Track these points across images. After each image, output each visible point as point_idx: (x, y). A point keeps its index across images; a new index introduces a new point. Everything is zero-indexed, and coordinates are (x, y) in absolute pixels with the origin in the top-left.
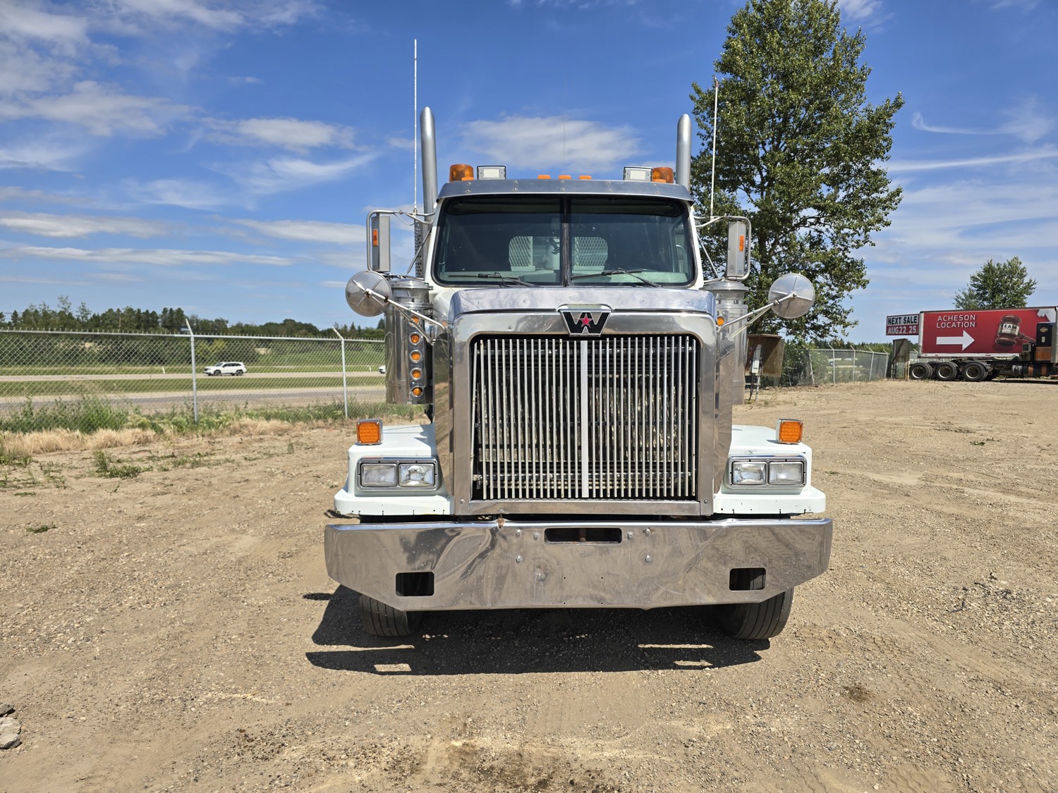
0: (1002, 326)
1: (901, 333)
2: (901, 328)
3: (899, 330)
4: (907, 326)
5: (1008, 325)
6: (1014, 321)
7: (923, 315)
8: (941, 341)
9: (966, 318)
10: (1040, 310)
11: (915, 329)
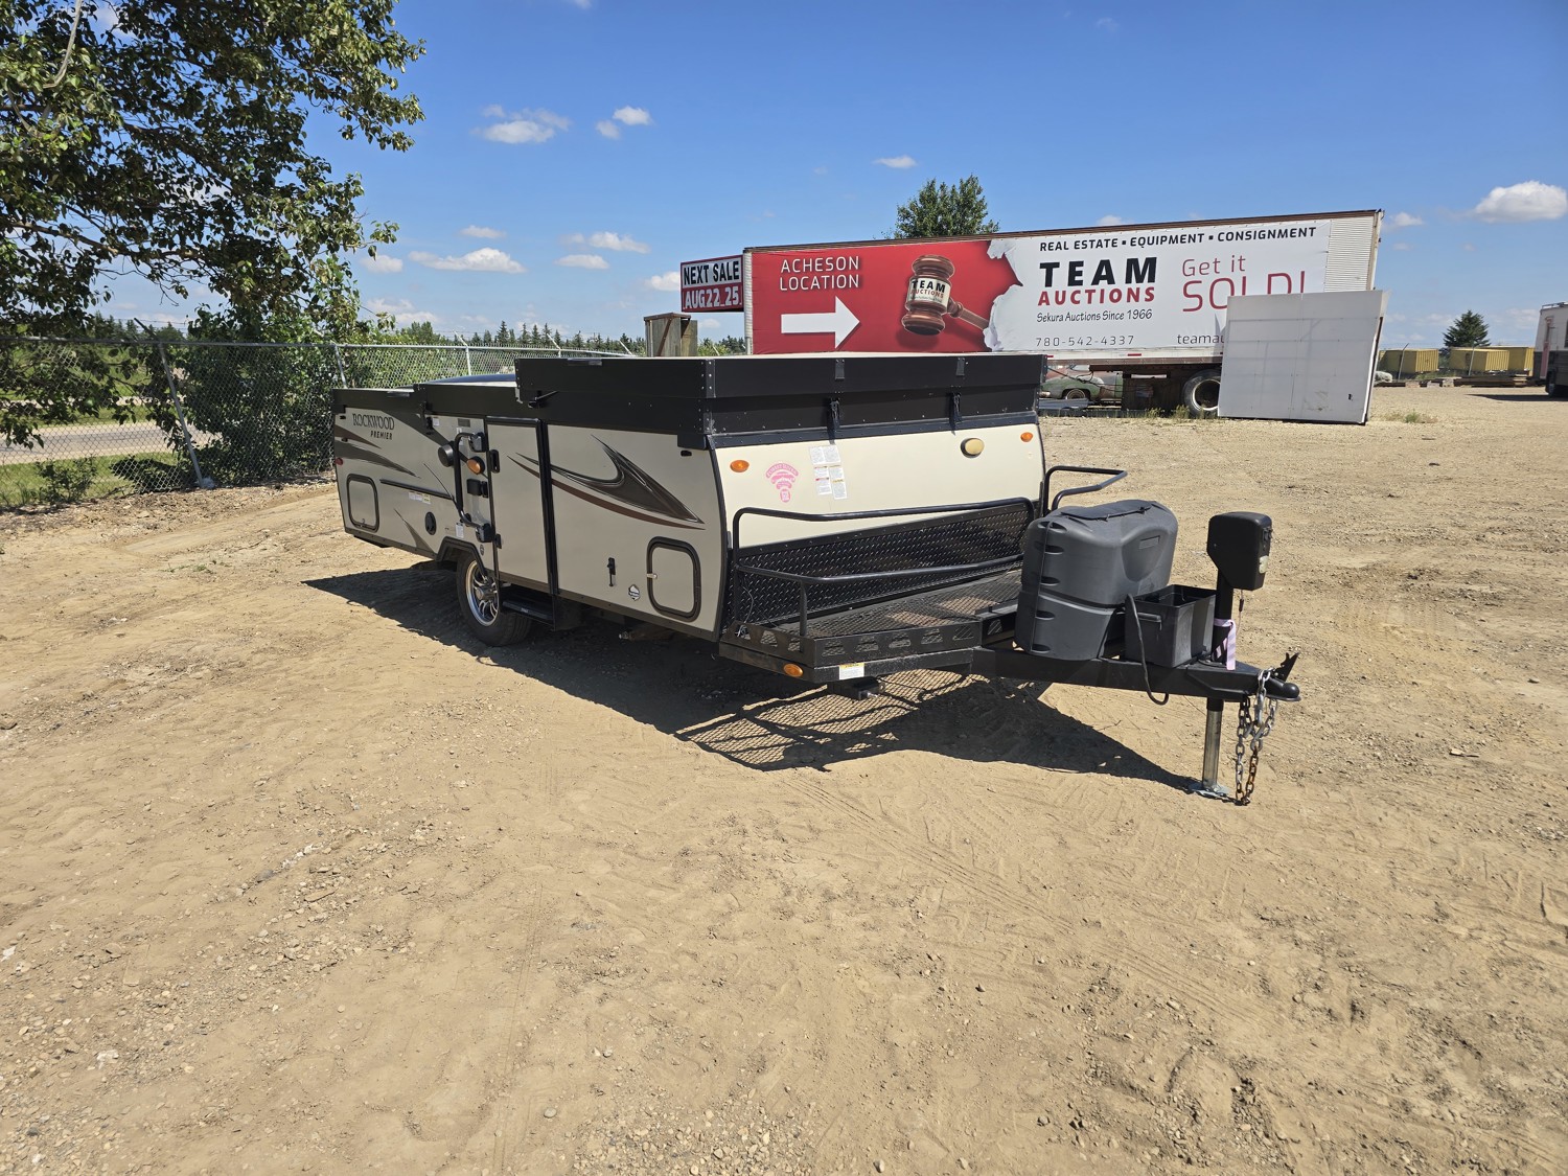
0: (915, 286)
1: (709, 305)
2: (709, 291)
3: (706, 296)
4: (722, 288)
5: (927, 281)
6: (939, 271)
7: (749, 257)
8: (792, 323)
9: (841, 261)
10: (994, 241)
11: (736, 295)
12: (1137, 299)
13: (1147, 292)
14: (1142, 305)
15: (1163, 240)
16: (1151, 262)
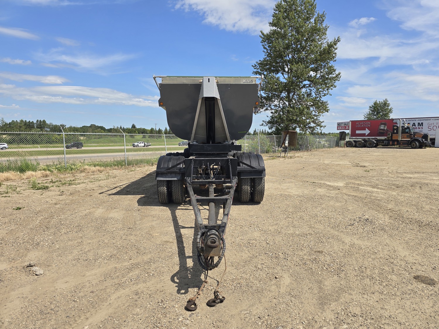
0: (380, 126)
1: (342, 129)
3: (342, 128)
4: (345, 127)
5: (382, 126)
6: (385, 124)
7: (350, 122)
8: (358, 132)
9: (367, 123)
10: (394, 120)
11: (348, 128)
12: (420, 129)
13: (422, 128)
14: (421, 130)
15: (424, 120)
16: (422, 123)
